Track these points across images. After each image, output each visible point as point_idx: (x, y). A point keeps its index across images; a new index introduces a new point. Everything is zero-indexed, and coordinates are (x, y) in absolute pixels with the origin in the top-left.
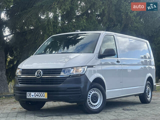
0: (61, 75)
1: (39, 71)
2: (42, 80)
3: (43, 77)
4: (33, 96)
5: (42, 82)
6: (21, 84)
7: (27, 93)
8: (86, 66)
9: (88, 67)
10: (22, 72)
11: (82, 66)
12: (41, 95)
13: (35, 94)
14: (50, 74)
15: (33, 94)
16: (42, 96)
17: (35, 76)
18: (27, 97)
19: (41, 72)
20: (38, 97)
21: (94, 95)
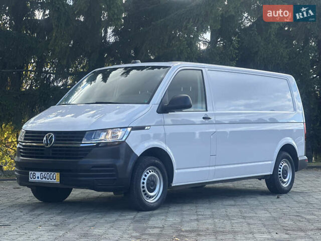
0: (83, 142)
1: (49, 135)
2: (53, 151)
3: (54, 145)
4: (38, 178)
5: (53, 154)
6: (22, 156)
7: (30, 172)
8: (128, 127)
9: (132, 130)
10: (25, 136)
11: (121, 128)
12: (50, 176)
13: (42, 175)
14: (66, 140)
15: (38, 174)
16: (51, 178)
17: (43, 143)
18: (30, 179)
19: (52, 136)
20: (46, 180)
21: (150, 179)
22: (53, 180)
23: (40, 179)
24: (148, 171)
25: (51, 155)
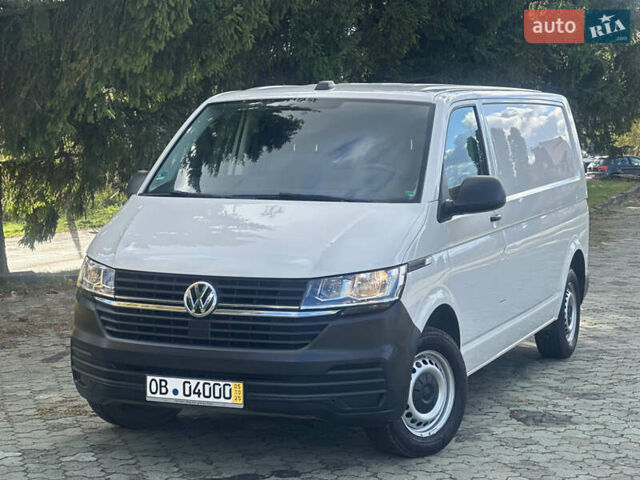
0: (302, 308)
1: (201, 287)
2: (215, 326)
4: (175, 392)
5: (214, 334)
6: (113, 334)
7: (149, 378)
8: (402, 265)
9: (408, 271)
10: (117, 283)
11: (388, 268)
12: (212, 390)
13: (187, 385)
14: (251, 301)
15: (175, 383)
16: (217, 395)
18: (149, 394)
20: (202, 398)
21: (424, 381)
22: (222, 400)
23: (180, 396)
24: (420, 362)
25: (210, 338)
